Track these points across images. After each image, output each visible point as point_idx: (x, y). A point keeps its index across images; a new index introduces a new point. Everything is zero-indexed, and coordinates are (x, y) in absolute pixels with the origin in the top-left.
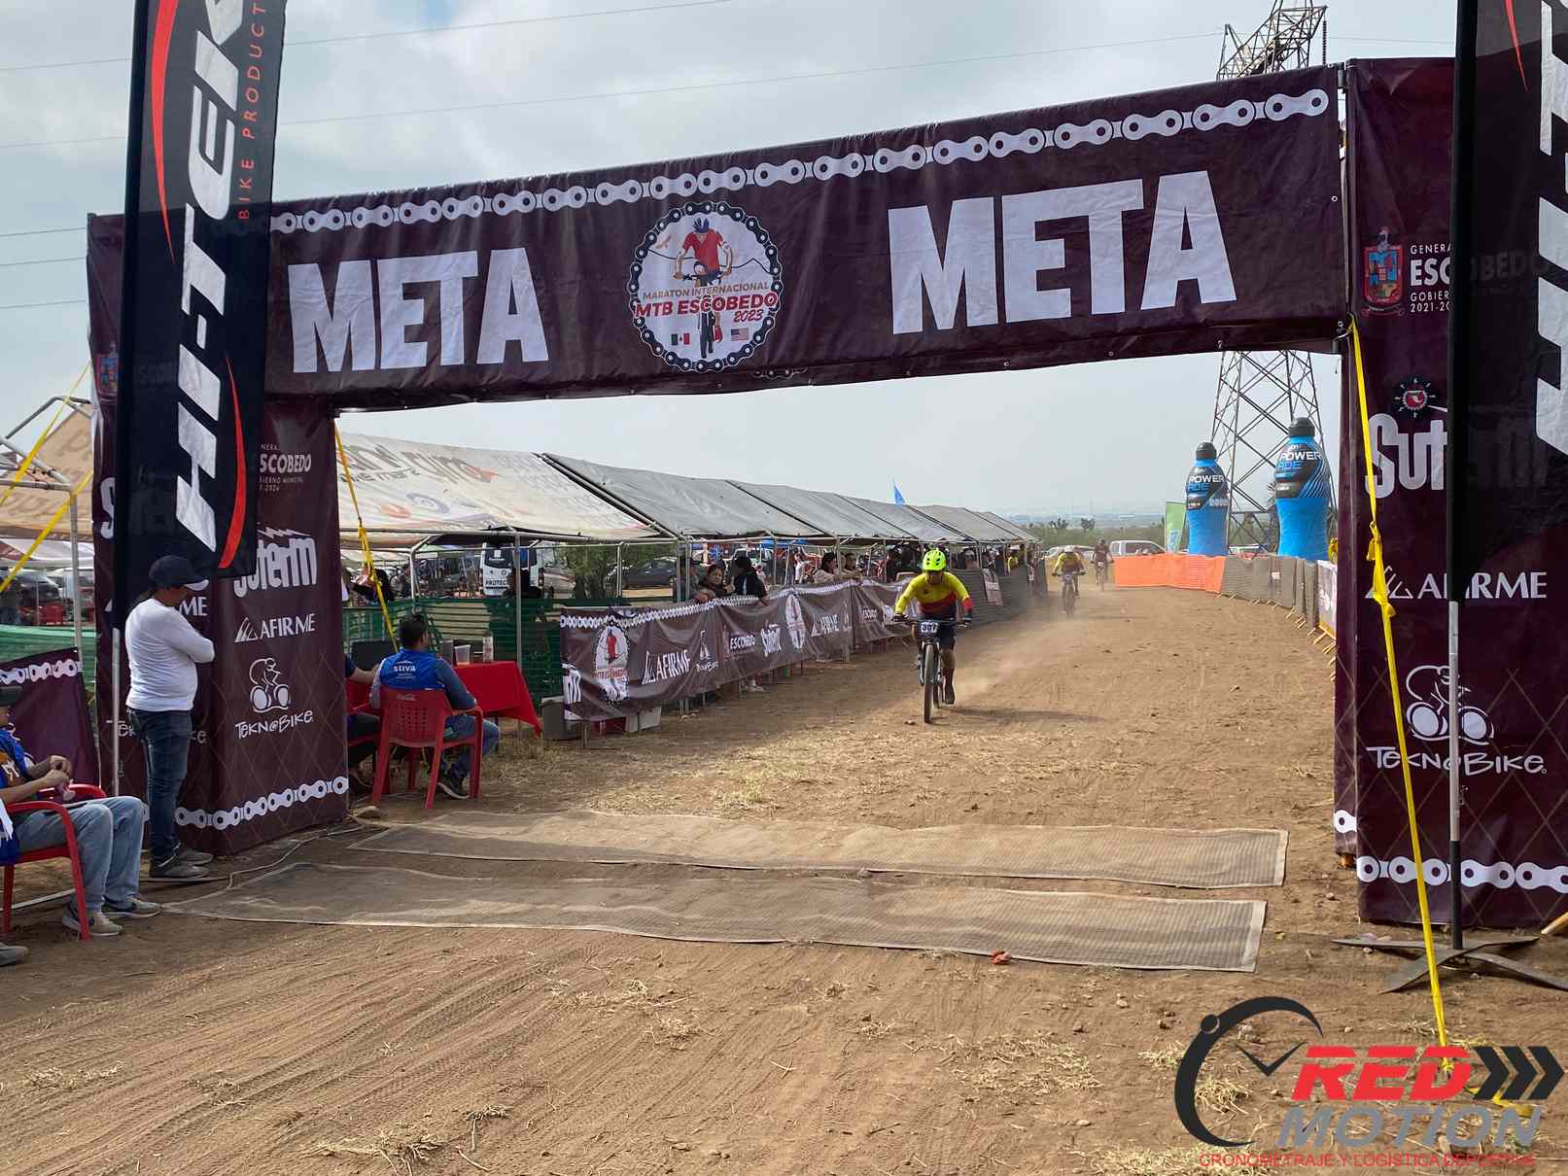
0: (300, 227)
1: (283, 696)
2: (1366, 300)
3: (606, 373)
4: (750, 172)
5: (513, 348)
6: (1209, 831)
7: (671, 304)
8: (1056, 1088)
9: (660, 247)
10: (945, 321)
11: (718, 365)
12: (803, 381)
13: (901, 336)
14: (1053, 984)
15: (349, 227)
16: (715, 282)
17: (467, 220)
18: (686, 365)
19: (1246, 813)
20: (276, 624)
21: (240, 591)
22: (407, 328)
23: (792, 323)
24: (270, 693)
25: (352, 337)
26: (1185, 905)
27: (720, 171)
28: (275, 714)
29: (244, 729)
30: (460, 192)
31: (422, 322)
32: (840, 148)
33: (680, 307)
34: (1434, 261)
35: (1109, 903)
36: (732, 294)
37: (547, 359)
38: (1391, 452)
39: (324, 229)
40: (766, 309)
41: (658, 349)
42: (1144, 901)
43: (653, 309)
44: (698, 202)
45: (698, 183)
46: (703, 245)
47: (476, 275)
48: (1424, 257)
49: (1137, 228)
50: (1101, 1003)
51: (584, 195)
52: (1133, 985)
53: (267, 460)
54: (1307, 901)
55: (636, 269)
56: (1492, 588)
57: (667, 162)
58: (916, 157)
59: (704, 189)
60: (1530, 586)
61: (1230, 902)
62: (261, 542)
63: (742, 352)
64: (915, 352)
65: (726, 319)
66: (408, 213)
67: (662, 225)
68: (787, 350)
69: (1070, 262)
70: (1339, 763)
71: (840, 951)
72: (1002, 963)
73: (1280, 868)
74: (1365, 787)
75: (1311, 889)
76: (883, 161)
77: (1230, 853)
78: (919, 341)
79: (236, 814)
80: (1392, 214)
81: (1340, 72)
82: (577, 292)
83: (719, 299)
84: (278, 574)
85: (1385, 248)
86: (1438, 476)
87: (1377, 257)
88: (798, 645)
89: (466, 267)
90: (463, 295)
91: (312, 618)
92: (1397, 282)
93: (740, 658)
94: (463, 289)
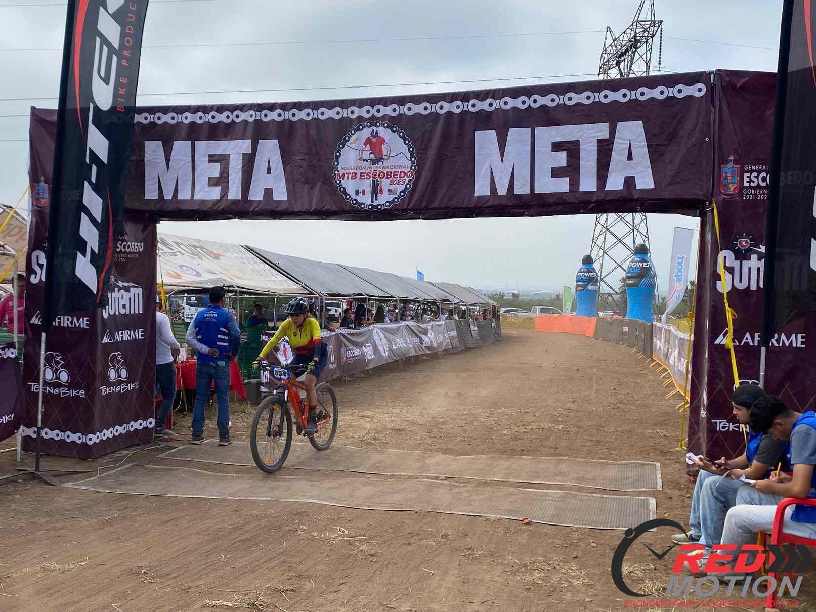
0: (152, 120)
1: (124, 373)
2: (721, 192)
3: (320, 209)
4: (402, 107)
5: (268, 192)
6: (619, 462)
7: (356, 174)
8: (571, 585)
9: (351, 143)
10: (502, 191)
11: (380, 207)
12: (416, 217)
13: (479, 197)
14: (556, 535)
15: (180, 122)
16: (380, 164)
17: (245, 122)
18: (363, 206)
19: (636, 454)
20: (122, 334)
21: (106, 316)
22: (210, 179)
23: (420, 188)
24: (117, 371)
25: (179, 182)
26: (614, 498)
27: (386, 105)
28: (120, 382)
29: (104, 390)
30: (242, 108)
31: (218, 176)
32: (451, 97)
33: (361, 175)
34: (756, 174)
35: (575, 496)
36: (389, 170)
37: (286, 198)
38: (730, 270)
39: (166, 123)
40: (407, 179)
41: (348, 197)
42: (593, 496)
43: (346, 175)
44: (373, 121)
45: (373, 111)
46: (375, 144)
47: (250, 152)
48: (751, 172)
49: (605, 149)
50: (582, 545)
51: (311, 115)
52: (596, 536)
53: (121, 245)
54: (676, 498)
55: (338, 154)
56: (778, 341)
57: (358, 99)
58: (491, 105)
59: (377, 115)
60: (797, 341)
61: (637, 498)
62: (116, 289)
63: (393, 201)
64: (486, 206)
65: (385, 183)
66: (213, 117)
67: (353, 132)
68: (417, 201)
69: (568, 164)
70: (690, 428)
71: (443, 516)
72: (527, 524)
73: (660, 482)
74: (710, 440)
75: (677, 492)
76: (473, 106)
77: (632, 474)
78: (488, 201)
79: (98, 437)
80: (735, 149)
81: (712, 75)
82: (305, 164)
83: (382, 172)
84: (124, 306)
85: (731, 166)
86: (754, 283)
87: (727, 170)
88: (385, 354)
89: (244, 148)
90: (243, 163)
91: (142, 332)
92: (737, 184)
93: (352, 361)
94: (243, 159)
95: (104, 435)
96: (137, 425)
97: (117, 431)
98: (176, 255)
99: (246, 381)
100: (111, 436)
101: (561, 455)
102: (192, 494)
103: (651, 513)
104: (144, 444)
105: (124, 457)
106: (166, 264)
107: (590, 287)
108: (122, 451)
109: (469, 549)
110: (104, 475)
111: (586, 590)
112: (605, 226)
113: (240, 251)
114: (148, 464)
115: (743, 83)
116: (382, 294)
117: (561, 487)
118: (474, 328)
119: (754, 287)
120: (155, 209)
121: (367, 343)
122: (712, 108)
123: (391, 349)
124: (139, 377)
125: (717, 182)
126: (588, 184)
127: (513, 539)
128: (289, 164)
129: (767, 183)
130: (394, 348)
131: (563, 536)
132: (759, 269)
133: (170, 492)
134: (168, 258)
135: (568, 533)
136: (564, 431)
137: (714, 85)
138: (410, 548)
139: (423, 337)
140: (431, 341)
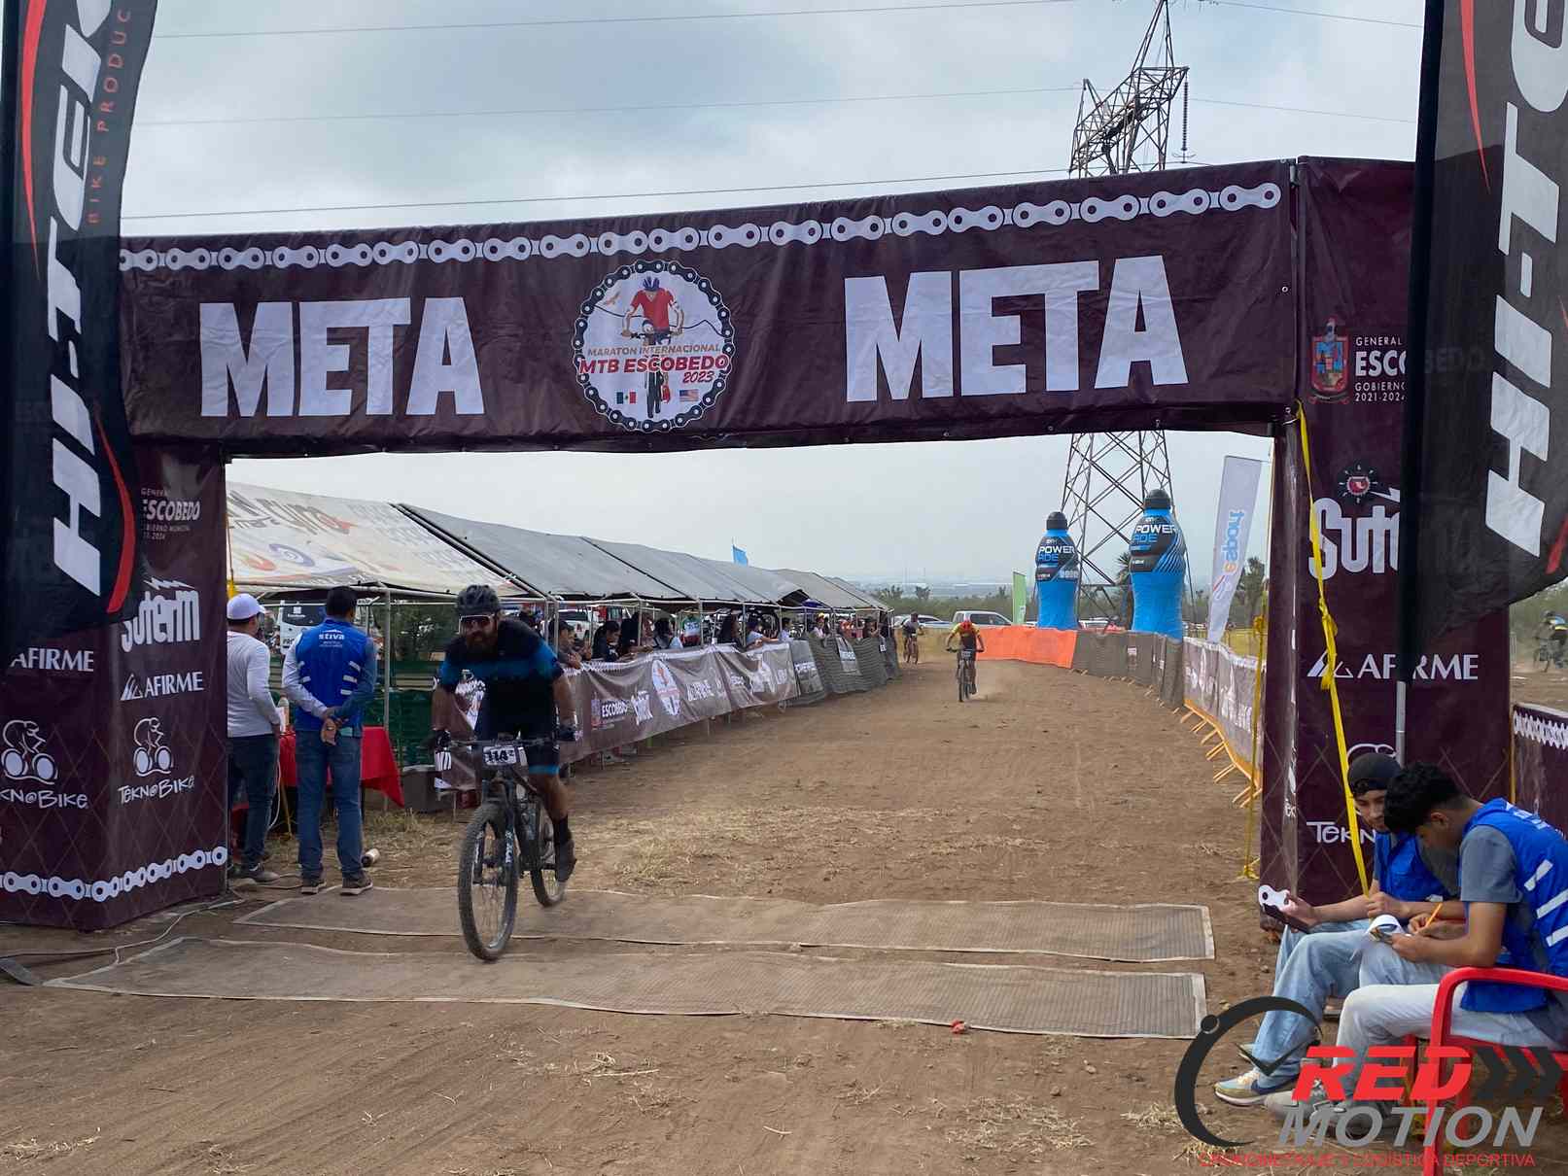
0: (214, 263)
1: (165, 759)
2: (1313, 388)
3: (548, 430)
4: (704, 233)
5: (446, 400)
6: (1132, 907)
7: (617, 362)
8: (1050, 1148)
9: (605, 303)
10: (900, 391)
11: (665, 426)
12: (737, 443)
13: (855, 404)
14: (1017, 1052)
15: (268, 266)
16: (665, 342)
17: (400, 265)
18: (631, 424)
19: (1163, 889)
20: (159, 681)
21: (127, 647)
23: (743, 385)
24: (151, 755)
26: (1125, 978)
27: (672, 231)
28: (157, 778)
29: (126, 794)
30: (392, 236)
31: (346, 368)
32: (799, 213)
33: (627, 366)
34: (1378, 353)
35: (1051, 976)
36: (683, 354)
37: (482, 412)
38: (1334, 536)
39: (241, 267)
40: (717, 371)
41: (602, 407)
42: (1085, 974)
43: (598, 366)
44: (649, 260)
45: (649, 241)
46: (653, 304)
47: (409, 322)
48: (1369, 349)
49: (1092, 310)
50: (1069, 1070)
51: (528, 248)
52: (1095, 1052)
53: (155, 507)
54: (1243, 974)
55: (582, 324)
56: (1427, 669)
57: (618, 218)
58: (874, 228)
59: (656, 248)
60: (1462, 667)
61: (1170, 975)
62: (147, 594)
63: (691, 413)
64: (867, 422)
65: (675, 379)
66: (335, 255)
67: (610, 281)
68: (736, 413)
69: (1025, 339)
70: (1263, 839)
71: (799, 1023)
72: (962, 1032)
73: (1210, 943)
74: (1307, 860)
75: (1243, 963)
76: (841, 229)
77: (1157, 928)
78: (873, 410)
79: (115, 885)
80: (1338, 309)
81: (1292, 168)
82: (519, 344)
83: (666, 359)
84: (163, 628)
85: (1332, 339)
86: (1380, 560)
87: (1323, 347)
88: (673, 712)
89: (397, 314)
90: (394, 343)
91: (199, 677)
92: (1343, 372)
93: (612, 726)
94: (394, 337)
95: (128, 880)
96: (191, 861)
97: (153, 873)
98: (264, 526)
99: (406, 769)
100: (141, 884)
101: (1022, 897)
102: (306, 995)
103: (1197, 1005)
104: (208, 896)
105: (169, 923)
106: (242, 541)
107: (1063, 574)
108: (162, 913)
109: (853, 1086)
110: (128, 961)
111: (1080, 1158)
112: (1088, 457)
113: (390, 517)
114: (218, 937)
115: (1349, 183)
116: (668, 594)
117: (1022, 959)
118: (848, 655)
119: (1379, 568)
120: (222, 436)
121: (640, 689)
122: (1292, 229)
123: (683, 701)
124: (194, 765)
125: (1305, 368)
126: (1062, 376)
127: (937, 1065)
128: (486, 344)
129: (1399, 370)
130: (691, 698)
131: (1031, 1054)
132: (1387, 534)
133: (261, 990)
134: (248, 532)
135: (1040, 1047)
136: (1026, 850)
137: (1297, 186)
138: (738, 1086)
139: (749, 674)
140: (766, 683)
